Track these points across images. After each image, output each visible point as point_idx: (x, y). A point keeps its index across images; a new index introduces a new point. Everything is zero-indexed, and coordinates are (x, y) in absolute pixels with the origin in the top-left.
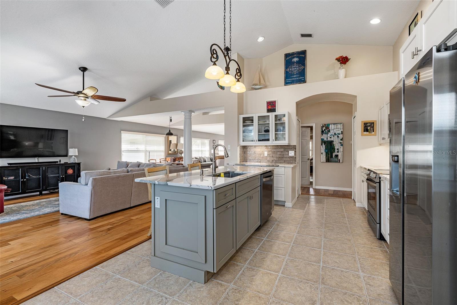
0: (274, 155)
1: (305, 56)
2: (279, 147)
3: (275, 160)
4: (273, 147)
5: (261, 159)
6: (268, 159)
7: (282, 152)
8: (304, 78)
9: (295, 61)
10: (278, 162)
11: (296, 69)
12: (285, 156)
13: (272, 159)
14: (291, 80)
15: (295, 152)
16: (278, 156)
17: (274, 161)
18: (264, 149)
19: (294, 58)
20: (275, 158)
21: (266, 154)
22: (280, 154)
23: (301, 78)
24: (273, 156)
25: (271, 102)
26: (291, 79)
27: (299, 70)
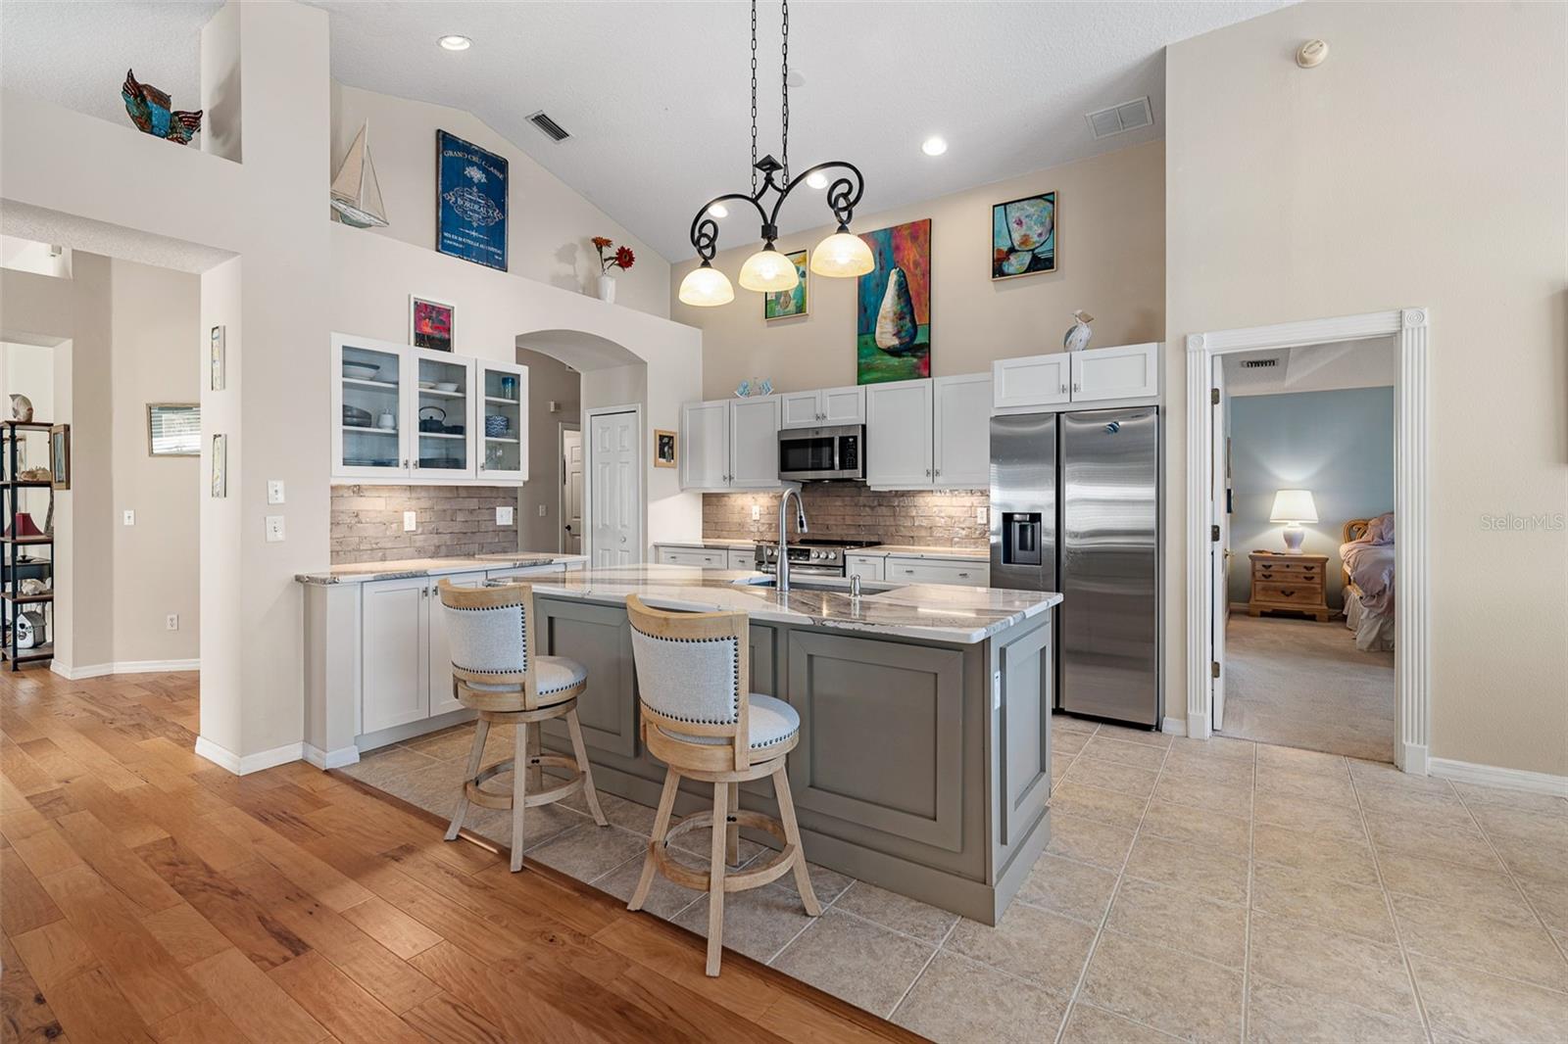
0: (442, 526)
1: (504, 178)
2: (463, 493)
3: (447, 546)
4: (441, 494)
5: (389, 545)
6: (420, 540)
7: (472, 511)
8: (503, 255)
9: (476, 181)
10: (459, 553)
11: (476, 207)
12: (483, 528)
13: (436, 540)
14: (462, 243)
15: (516, 509)
16: (457, 527)
17: (443, 549)
18: (400, 500)
19: (472, 164)
20: (448, 536)
21: (410, 521)
22: (466, 521)
23: (492, 249)
24: (440, 531)
25: (433, 308)
26: (460, 239)
27: (489, 217)
